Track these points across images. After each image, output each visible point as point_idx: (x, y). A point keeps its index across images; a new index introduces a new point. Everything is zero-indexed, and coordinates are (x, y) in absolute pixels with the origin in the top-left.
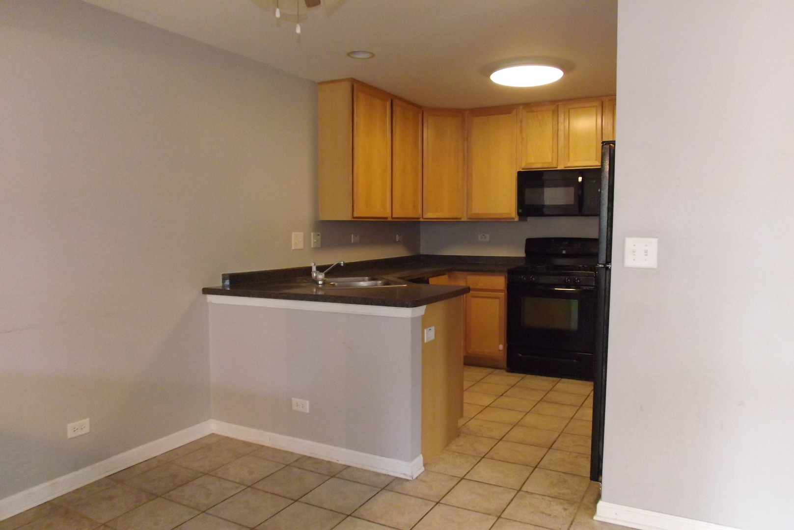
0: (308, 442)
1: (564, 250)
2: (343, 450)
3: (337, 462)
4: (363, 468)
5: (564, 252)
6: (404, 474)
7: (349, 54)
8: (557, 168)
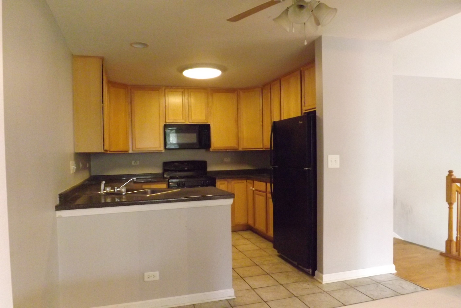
0: (159, 300)
1: (186, 167)
2: (187, 296)
3: (184, 305)
4: (204, 302)
5: (186, 169)
6: (230, 296)
7: (131, 45)
8: (185, 123)
